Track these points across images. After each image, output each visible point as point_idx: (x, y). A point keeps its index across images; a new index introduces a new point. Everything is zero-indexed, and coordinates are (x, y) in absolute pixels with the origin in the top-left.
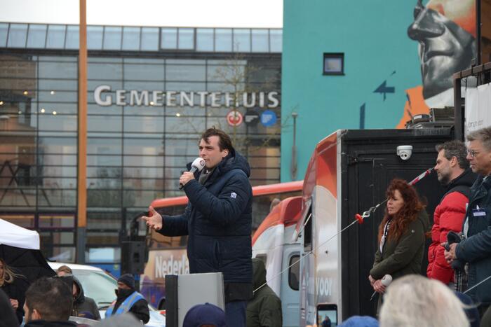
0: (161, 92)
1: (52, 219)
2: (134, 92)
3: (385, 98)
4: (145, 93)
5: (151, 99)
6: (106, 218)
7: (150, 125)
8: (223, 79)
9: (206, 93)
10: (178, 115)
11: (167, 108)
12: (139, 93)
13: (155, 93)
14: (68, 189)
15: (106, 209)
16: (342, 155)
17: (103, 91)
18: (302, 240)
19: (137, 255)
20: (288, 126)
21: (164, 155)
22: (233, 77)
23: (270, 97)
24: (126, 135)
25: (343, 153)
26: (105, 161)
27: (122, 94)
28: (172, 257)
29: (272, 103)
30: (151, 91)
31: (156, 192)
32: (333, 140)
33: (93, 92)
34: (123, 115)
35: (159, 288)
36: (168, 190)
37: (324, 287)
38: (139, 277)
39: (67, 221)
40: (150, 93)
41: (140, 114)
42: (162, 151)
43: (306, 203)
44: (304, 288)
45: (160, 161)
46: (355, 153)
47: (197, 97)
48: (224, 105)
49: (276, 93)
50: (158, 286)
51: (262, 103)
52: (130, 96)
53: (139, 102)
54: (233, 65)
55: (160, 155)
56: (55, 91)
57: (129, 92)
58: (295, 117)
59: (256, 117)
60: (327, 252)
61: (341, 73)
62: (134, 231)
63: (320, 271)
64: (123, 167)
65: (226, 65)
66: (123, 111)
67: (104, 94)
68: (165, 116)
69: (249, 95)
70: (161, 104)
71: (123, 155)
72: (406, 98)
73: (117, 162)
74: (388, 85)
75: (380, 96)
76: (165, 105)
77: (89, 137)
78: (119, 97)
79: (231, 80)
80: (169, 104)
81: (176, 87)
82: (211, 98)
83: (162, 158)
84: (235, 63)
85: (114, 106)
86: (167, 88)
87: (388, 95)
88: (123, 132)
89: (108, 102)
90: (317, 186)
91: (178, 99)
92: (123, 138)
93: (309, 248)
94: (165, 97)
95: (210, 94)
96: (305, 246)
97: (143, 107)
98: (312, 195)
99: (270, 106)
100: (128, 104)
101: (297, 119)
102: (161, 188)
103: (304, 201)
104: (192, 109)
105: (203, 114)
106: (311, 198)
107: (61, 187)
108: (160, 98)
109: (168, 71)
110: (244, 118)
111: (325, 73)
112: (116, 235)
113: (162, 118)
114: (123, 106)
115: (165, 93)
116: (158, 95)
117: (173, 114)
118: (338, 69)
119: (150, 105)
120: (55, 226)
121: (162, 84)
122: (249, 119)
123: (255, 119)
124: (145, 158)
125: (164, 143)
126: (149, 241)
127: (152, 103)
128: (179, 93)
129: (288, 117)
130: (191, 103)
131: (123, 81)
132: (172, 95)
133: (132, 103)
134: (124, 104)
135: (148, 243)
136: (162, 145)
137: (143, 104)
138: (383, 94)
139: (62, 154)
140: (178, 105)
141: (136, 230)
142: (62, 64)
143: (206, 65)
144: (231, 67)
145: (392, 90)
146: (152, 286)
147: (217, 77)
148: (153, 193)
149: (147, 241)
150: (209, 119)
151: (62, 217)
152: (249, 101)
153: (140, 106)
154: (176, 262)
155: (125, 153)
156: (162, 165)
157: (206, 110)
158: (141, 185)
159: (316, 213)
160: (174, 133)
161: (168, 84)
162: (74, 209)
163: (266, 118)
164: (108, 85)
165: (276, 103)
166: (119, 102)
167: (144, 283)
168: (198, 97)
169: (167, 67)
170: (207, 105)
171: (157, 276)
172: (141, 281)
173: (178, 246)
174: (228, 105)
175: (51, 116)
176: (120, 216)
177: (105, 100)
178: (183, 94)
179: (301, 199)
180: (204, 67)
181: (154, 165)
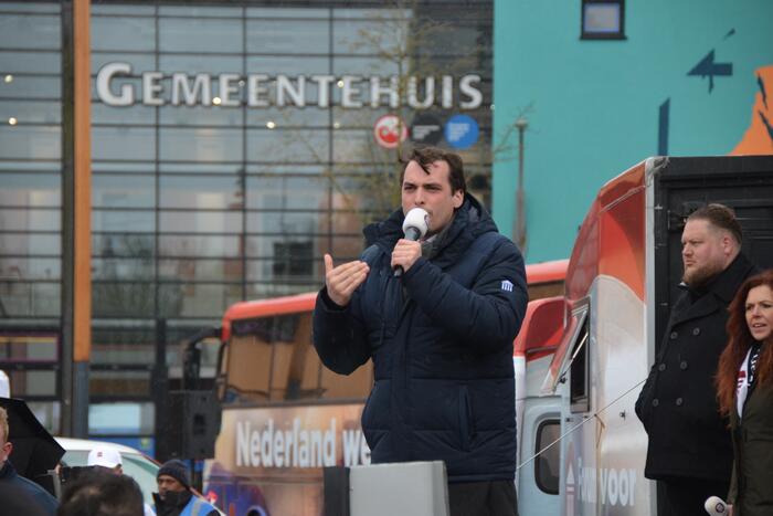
0: (235, 77)
1: (9, 345)
2: (180, 78)
3: (711, 86)
4: (204, 79)
5: (215, 93)
6: (119, 343)
7: (212, 148)
8: (375, 50)
9: (331, 79)
10: (271, 125)
11: (250, 112)
12: (192, 78)
13: (224, 80)
14: (41, 281)
15: (116, 323)
16: (656, 211)
17: (116, 75)
18: (565, 390)
19: (199, 419)
20: (509, 148)
21: (242, 208)
22: (395, 45)
23: (465, 87)
24: (164, 168)
25: (659, 208)
26: (117, 222)
27: (156, 81)
28: (271, 423)
29: (469, 99)
30: (215, 74)
31: (228, 288)
32: (635, 179)
33: (95, 76)
34: (157, 126)
35: (244, 488)
36: (252, 283)
37: (618, 487)
38: (201, 466)
39: (43, 348)
40: (214, 79)
41: (191, 123)
42: (238, 200)
43: (575, 312)
44: (571, 489)
45: (235, 222)
46: (683, 207)
47: (312, 87)
48: (366, 105)
49: (476, 78)
50: (242, 483)
51: (447, 100)
52: (172, 85)
53: (191, 99)
54: (394, 20)
55: (233, 209)
56: (13, 75)
57: (170, 78)
58: (522, 129)
59: (435, 128)
60: (623, 415)
61: (619, 36)
62: (191, 370)
63: (608, 454)
64: (157, 234)
65: (380, 20)
66: (158, 117)
67: (117, 81)
68: (245, 128)
69: (421, 84)
70: (236, 103)
71: (158, 209)
72: (758, 87)
73: (145, 223)
74: (719, 59)
75: (701, 82)
76: (244, 104)
77: (95, 173)
78: (149, 88)
79: (392, 53)
80: (253, 100)
81: (270, 66)
82: (341, 90)
83: (238, 216)
84: (398, 16)
85: (139, 107)
86: (249, 70)
87: (717, 80)
88: (158, 162)
89: (127, 97)
90: (601, 276)
91: (272, 92)
92: (158, 174)
93: (581, 405)
94: (246, 88)
95: (338, 80)
96: (573, 401)
97: (199, 108)
98: (590, 295)
99: (465, 105)
100: (168, 102)
101: (526, 134)
102: (236, 278)
103: (570, 309)
104: (301, 112)
105: (326, 123)
106: (588, 301)
107: (27, 277)
108: (234, 89)
109: (250, 33)
110: (410, 133)
111: (586, 36)
112: (146, 375)
113: (240, 132)
114: (157, 107)
115: (245, 79)
116: (231, 83)
117: (261, 124)
118: (613, 27)
119: (212, 104)
120: (16, 357)
121: (239, 60)
122: (421, 132)
123: (432, 133)
124: (200, 215)
125: (243, 184)
126: (222, 389)
127: (217, 101)
128: (273, 79)
129: (510, 131)
130: (299, 100)
131: (158, 53)
132: (260, 83)
133: (175, 100)
134: (159, 101)
135: (221, 395)
136: (238, 189)
137: (199, 102)
138: (707, 78)
139: (28, 208)
140: (272, 104)
141: (195, 366)
142: (29, 18)
143: (331, 20)
144: (391, 24)
145: (726, 70)
146: (230, 483)
147: (363, 44)
148: (220, 288)
149: (217, 389)
150: (335, 133)
151: (30, 340)
152: (421, 96)
153: (193, 106)
154: (279, 434)
155: (163, 204)
156: (239, 229)
157: (331, 116)
158: (193, 272)
159: (599, 332)
160: (269, 164)
161: (251, 60)
162: (57, 323)
163: (457, 131)
164: (126, 62)
165: (477, 98)
166: (148, 99)
167: (212, 478)
168: (314, 87)
169: (249, 23)
170: (331, 104)
171: (239, 463)
172: (207, 473)
173: (282, 401)
174: (374, 105)
175: (6, 128)
176: (152, 337)
177: (120, 95)
178: (283, 82)
179: (562, 302)
180: (327, 24)
181: (220, 229)
